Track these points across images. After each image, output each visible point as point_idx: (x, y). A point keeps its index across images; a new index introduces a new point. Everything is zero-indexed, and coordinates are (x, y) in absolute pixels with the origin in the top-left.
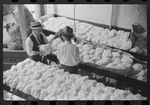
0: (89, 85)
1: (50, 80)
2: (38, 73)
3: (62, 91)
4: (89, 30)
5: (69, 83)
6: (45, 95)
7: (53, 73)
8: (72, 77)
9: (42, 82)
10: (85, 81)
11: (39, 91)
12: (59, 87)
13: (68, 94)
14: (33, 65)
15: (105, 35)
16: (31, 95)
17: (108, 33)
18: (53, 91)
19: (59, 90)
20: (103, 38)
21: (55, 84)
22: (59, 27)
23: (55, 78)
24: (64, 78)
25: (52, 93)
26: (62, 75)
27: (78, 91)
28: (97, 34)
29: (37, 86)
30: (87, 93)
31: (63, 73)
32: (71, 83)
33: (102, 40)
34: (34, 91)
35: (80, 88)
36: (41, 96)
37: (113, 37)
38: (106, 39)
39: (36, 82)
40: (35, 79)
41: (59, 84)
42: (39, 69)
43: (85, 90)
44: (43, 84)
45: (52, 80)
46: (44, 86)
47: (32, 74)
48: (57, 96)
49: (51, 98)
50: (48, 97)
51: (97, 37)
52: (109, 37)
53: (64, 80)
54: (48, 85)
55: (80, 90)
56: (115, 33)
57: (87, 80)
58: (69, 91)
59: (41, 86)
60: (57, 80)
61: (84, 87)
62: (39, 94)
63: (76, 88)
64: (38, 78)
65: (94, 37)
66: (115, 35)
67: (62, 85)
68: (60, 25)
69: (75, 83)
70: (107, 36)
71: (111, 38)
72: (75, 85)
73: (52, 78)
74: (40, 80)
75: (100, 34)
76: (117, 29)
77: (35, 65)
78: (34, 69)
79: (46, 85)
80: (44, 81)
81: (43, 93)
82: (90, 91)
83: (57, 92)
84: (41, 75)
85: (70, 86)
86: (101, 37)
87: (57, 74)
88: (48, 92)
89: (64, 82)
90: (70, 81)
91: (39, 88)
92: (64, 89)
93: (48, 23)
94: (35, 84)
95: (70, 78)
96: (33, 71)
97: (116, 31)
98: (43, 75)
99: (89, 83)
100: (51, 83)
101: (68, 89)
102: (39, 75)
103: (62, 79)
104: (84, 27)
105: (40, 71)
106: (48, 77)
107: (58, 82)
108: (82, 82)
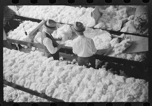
0: (52, 65)
1: (21, 65)
2: (12, 61)
3: (30, 73)
4: (61, 11)
5: (36, 66)
6: (16, 79)
7: (24, 59)
8: (40, 60)
9: (14, 68)
10: (49, 62)
11: (11, 76)
12: (28, 70)
13: (35, 75)
14: (8, 54)
15: (74, 14)
16: (5, 80)
17: (77, 12)
18: (22, 74)
19: (27, 73)
20: (72, 18)
21: (25, 68)
22: (33, 12)
23: (25, 63)
24: (33, 62)
25: (21, 76)
26: (32, 59)
27: (43, 71)
28: (67, 14)
29: (10, 72)
30: (50, 72)
31: (32, 57)
32: (38, 65)
33: (71, 20)
34: (7, 76)
35: (45, 69)
36: (13, 80)
37: (81, 16)
38: (75, 19)
39: (10, 68)
40: (9, 66)
41: (28, 68)
42: (13, 56)
43: (49, 70)
44: (16, 69)
45: (23, 64)
46: (16, 71)
47: (7, 62)
48: (25, 78)
49: (21, 80)
50: (18, 80)
51: (67, 17)
52: (77, 16)
53: (32, 63)
54: (19, 70)
55: (45, 71)
56: (84, 11)
57: (51, 61)
58: (36, 73)
59: (13, 72)
60: (27, 64)
61: (48, 68)
62: (11, 78)
63: (42, 69)
64: (11, 65)
65: (64, 18)
66: (83, 13)
67: (30, 68)
68: (34, 10)
69: (41, 65)
70: (76, 15)
71: (79, 17)
72: (41, 66)
73: (23, 63)
74: (13, 66)
75: (70, 14)
77: (9, 53)
78: (9, 57)
79: (18, 70)
80: (16, 67)
81: (14, 77)
82: (53, 70)
83: (26, 75)
84: (14, 61)
85: (38, 68)
86: (70, 17)
87: (28, 59)
88: (19, 76)
89: (33, 65)
90: (37, 63)
91: (12, 73)
92: (32, 71)
93: (23, 9)
94: (9, 70)
95: (38, 61)
96: (7, 59)
97: (85, 8)
98: (16, 62)
99: (53, 63)
100: (22, 68)
101: (35, 71)
103: (30, 63)
104: (56, 9)
105: (13, 58)
106: (20, 63)
107: (27, 66)
108: (47, 63)
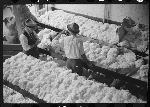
0: (70, 78)
1: (37, 73)
2: (28, 67)
3: (45, 83)
4: (83, 24)
5: (53, 76)
6: (30, 87)
7: (41, 67)
8: (57, 71)
9: (30, 75)
10: (67, 74)
11: (25, 83)
12: (44, 79)
13: (51, 86)
14: (24, 59)
15: (97, 29)
16: (18, 87)
17: (100, 27)
18: (37, 83)
19: (43, 82)
20: (94, 32)
21: (41, 77)
22: (55, 21)
23: (42, 71)
24: (50, 72)
25: (36, 85)
26: (49, 68)
27: (60, 83)
28: (90, 27)
29: (24, 78)
30: (68, 85)
31: (50, 66)
32: (55, 76)
33: (93, 34)
34: (21, 83)
35: (62, 81)
36: (27, 87)
37: (104, 31)
38: (97, 33)
39: (25, 75)
40: (24, 72)
41: (44, 77)
42: (29, 63)
43: (66, 83)
44: (31, 76)
45: (39, 73)
46: (31, 78)
47: (22, 67)
48: (40, 87)
49: (35, 89)
50: (32, 88)
51: (89, 31)
52: (100, 31)
53: (49, 73)
54: (34, 78)
55: (62, 83)
56: (107, 27)
57: (69, 73)
58: (52, 83)
59: (28, 79)
60: (43, 73)
61: (66, 80)
62: (25, 86)
63: (59, 81)
64: (26, 71)
65: (86, 31)
66: (107, 29)
67: (47, 78)
68: (55, 19)
69: (59, 76)
70: (99, 30)
71: (102, 32)
72: (58, 77)
73: (39, 71)
74: (28, 73)
75: (92, 27)
76: (110, 22)
77: (26, 59)
78: (25, 62)
79: (33, 78)
80: (31, 74)
81: (29, 85)
82: (71, 83)
83: (41, 84)
84: (30, 68)
85: (54, 79)
86: (93, 31)
87: (44, 67)
88: (34, 84)
89: (49, 75)
90: (55, 74)
91: (26, 80)
92: (48, 81)
93: (45, 17)
94: (23, 76)
95: (55, 71)
96: (23, 64)
97: (108, 24)
98: (32, 69)
99: (71, 76)
100: (38, 76)
101: (51, 81)
102: (28, 68)
103: (47, 72)
104: (78, 21)
105: (29, 65)
106: (36, 70)
107: (44, 75)
108: (65, 75)
